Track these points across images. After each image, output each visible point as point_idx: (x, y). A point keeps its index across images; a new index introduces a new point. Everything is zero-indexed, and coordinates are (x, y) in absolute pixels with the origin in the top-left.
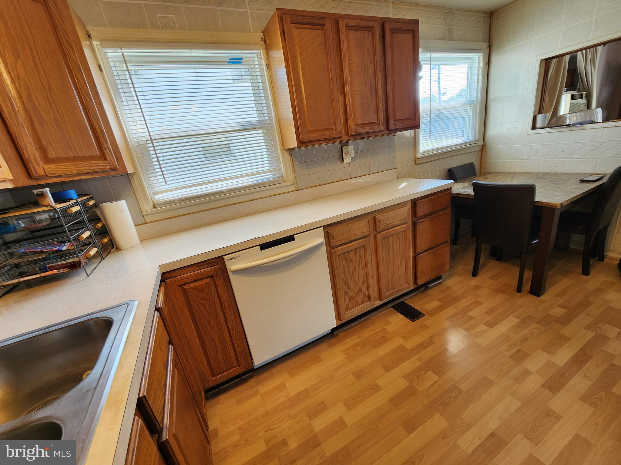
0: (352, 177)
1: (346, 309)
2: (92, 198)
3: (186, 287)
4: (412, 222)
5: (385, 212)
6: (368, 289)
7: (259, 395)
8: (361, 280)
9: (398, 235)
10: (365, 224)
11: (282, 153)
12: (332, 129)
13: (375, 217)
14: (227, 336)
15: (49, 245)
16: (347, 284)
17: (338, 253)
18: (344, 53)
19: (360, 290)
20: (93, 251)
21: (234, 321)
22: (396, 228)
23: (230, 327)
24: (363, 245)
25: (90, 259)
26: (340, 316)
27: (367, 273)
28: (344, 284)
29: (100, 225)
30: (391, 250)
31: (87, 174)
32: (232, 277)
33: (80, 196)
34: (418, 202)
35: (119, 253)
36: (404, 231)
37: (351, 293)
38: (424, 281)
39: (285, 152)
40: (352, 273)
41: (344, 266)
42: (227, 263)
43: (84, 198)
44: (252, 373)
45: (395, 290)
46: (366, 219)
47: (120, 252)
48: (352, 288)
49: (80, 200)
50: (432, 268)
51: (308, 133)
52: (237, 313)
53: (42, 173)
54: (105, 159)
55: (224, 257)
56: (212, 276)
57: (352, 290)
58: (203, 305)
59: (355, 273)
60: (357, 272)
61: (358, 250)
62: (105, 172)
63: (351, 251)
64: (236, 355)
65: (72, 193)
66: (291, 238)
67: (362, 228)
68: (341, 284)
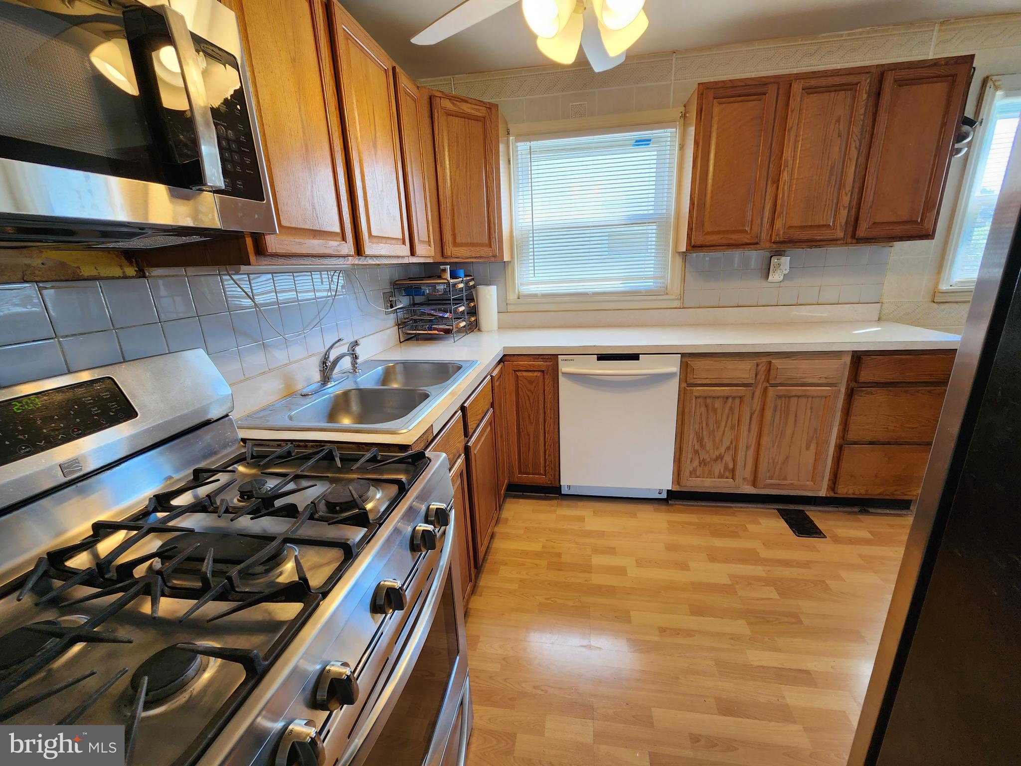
0: (779, 304)
1: (691, 473)
2: (473, 279)
3: (519, 374)
4: (847, 388)
5: (793, 359)
6: (734, 461)
7: (555, 515)
8: (726, 443)
9: (810, 399)
10: (749, 367)
11: (673, 256)
12: (745, 231)
13: (770, 362)
14: (542, 438)
15: (440, 310)
16: (700, 440)
17: (695, 394)
18: (790, 126)
19: (720, 457)
20: (463, 324)
21: (552, 426)
22: (808, 388)
23: (547, 430)
24: (740, 394)
25: (460, 331)
26: (680, 478)
27: (737, 439)
28: (695, 438)
29: (472, 304)
30: (791, 419)
31: (475, 258)
32: (562, 380)
33: (466, 276)
34: (864, 358)
35: (478, 333)
36: (826, 398)
37: (703, 455)
38: (851, 491)
39: (677, 256)
40: (711, 429)
41: (701, 414)
42: (560, 363)
43: (468, 278)
44: (558, 496)
45: (784, 482)
46: (754, 362)
47: (480, 332)
48: (708, 448)
49: (465, 279)
50: (876, 476)
51: (705, 234)
52: (557, 419)
53: (449, 254)
54: (491, 247)
55: (559, 356)
56: (543, 371)
57: (707, 452)
58: (528, 396)
59: (717, 430)
60: (721, 430)
61: (730, 400)
62: (488, 258)
63: (718, 398)
64: (545, 462)
65: (461, 273)
66: (635, 357)
67: (743, 371)
68: (691, 437)
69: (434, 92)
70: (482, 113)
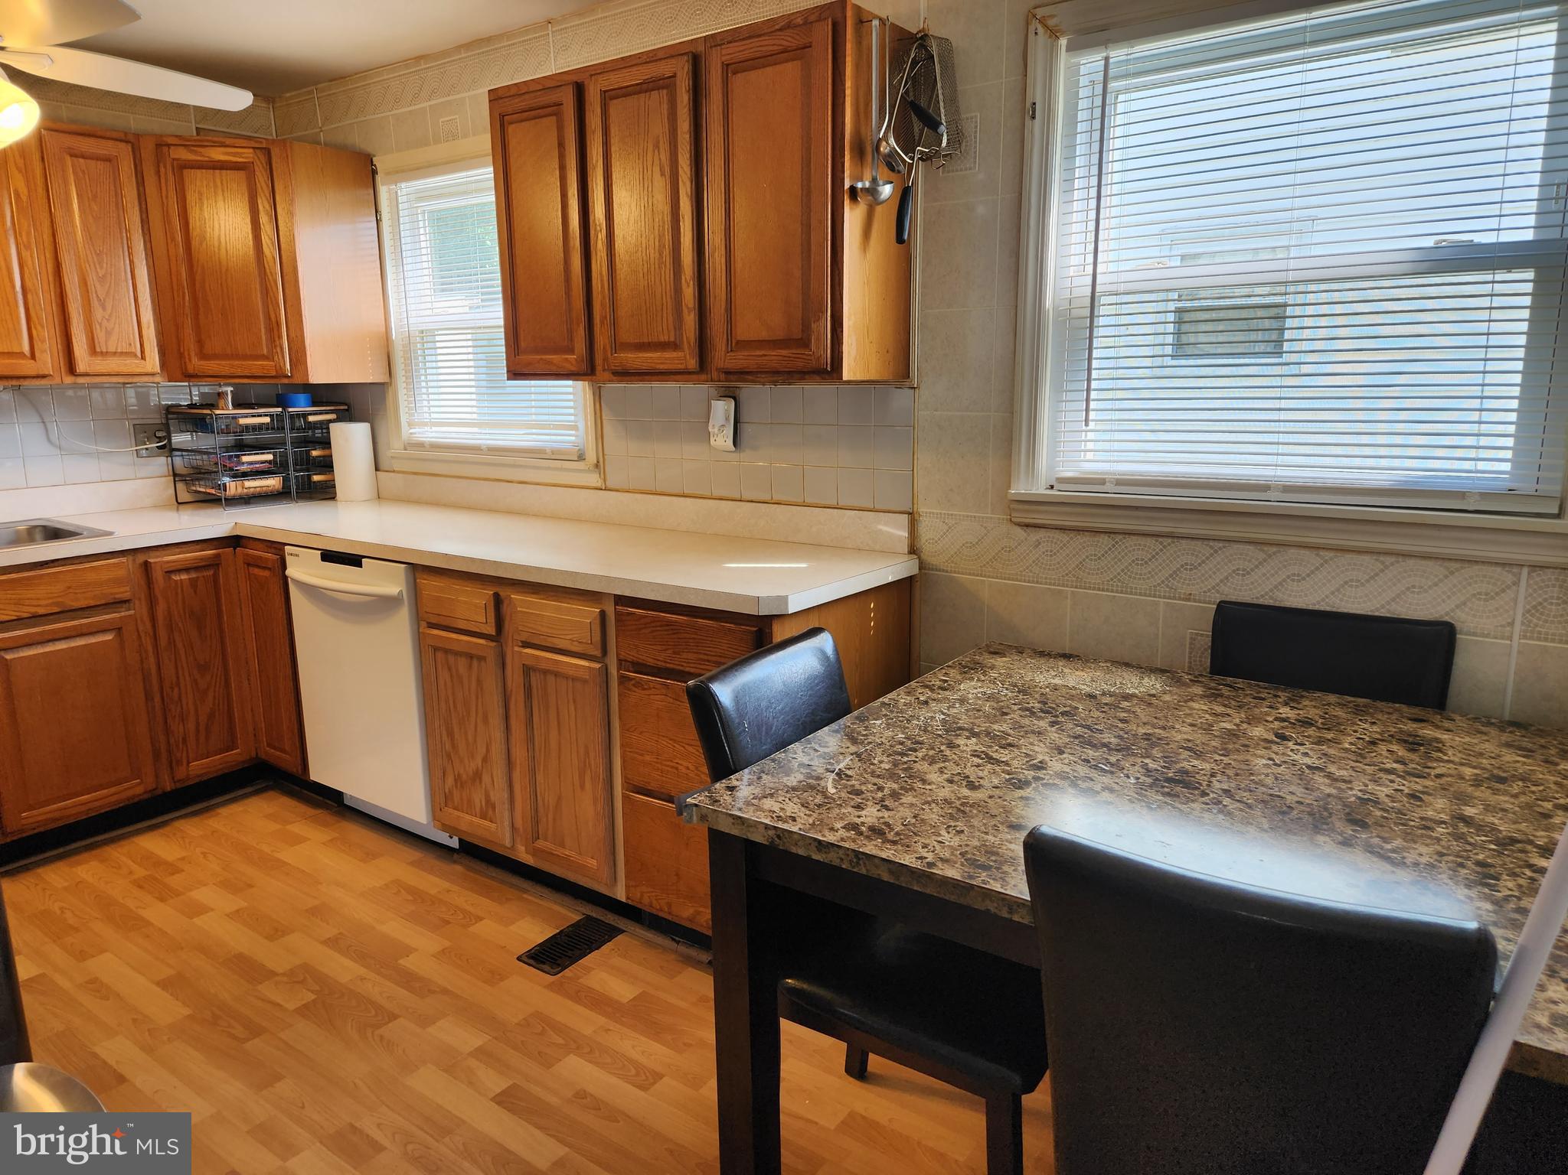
0: (745, 497)
3: (251, 570)
8: (482, 748)
9: (570, 682)
17: (430, 642)
19: (479, 776)
22: (559, 658)
24: (480, 654)
28: (444, 728)
31: (245, 377)
36: (585, 683)
37: (457, 766)
40: (461, 716)
42: (287, 558)
45: (560, 852)
46: (488, 592)
48: (461, 753)
50: (678, 875)
54: (272, 360)
55: (286, 547)
57: (462, 760)
59: (468, 720)
60: (473, 720)
61: (475, 663)
62: (271, 378)
63: (460, 655)
67: (477, 609)
68: (438, 724)
69: (165, 139)
70: (246, 158)
